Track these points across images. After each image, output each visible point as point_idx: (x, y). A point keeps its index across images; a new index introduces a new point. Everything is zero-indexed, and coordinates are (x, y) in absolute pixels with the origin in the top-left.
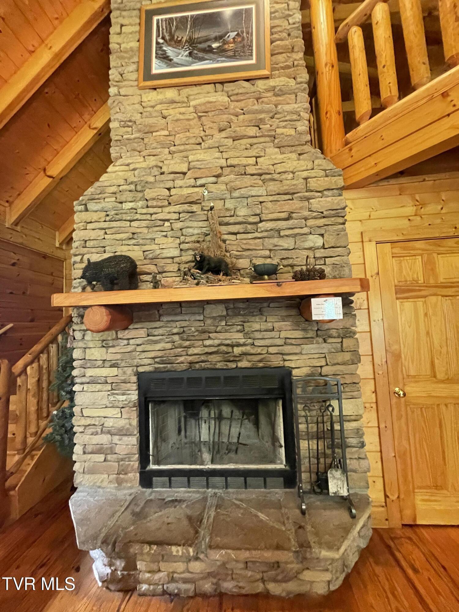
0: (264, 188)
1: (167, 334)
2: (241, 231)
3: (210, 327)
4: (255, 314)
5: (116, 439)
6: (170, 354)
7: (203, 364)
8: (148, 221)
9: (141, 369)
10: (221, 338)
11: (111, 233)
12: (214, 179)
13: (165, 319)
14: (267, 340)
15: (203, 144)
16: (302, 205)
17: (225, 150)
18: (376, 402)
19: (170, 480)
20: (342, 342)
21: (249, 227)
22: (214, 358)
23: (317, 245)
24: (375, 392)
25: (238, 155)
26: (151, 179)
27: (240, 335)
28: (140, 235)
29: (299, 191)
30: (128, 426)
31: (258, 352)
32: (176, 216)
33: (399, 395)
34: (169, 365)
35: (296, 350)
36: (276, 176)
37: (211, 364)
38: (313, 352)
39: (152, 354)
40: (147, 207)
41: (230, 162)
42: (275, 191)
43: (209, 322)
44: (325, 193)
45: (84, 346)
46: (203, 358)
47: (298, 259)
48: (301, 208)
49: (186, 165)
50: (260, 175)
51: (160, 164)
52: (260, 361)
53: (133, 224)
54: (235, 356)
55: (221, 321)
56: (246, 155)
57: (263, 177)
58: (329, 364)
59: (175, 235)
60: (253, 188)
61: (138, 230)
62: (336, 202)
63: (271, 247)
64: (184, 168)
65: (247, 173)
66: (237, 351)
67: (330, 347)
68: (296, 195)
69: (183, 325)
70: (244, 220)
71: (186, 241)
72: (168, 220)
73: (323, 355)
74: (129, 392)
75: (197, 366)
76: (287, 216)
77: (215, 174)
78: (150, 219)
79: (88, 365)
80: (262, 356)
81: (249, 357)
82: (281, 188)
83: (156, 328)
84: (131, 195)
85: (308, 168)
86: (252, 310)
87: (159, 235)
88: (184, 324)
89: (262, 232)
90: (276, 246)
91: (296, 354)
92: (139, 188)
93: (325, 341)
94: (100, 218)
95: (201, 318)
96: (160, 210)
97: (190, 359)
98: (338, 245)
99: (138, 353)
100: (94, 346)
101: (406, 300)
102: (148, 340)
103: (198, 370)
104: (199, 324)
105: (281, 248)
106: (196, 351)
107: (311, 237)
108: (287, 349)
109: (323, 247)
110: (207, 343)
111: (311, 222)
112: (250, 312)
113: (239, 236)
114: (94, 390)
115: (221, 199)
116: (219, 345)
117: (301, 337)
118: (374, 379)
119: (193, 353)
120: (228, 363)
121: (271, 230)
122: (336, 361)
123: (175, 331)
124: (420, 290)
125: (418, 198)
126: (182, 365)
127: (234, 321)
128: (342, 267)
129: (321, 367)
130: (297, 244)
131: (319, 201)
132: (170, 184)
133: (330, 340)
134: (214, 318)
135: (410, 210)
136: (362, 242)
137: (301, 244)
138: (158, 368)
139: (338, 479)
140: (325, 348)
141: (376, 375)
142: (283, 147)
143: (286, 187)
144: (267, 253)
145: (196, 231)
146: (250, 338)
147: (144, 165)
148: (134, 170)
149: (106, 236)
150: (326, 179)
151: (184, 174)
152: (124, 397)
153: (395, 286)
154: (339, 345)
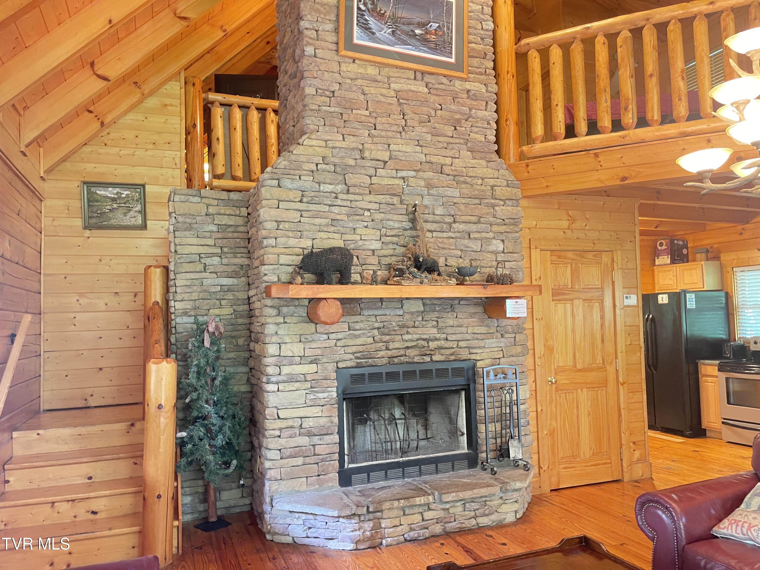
0: (458, 190)
1: (369, 328)
2: (438, 229)
3: (409, 322)
4: (448, 310)
5: (316, 440)
6: (371, 348)
7: (402, 358)
8: (348, 208)
9: (341, 365)
10: (419, 333)
11: (308, 216)
12: (412, 173)
13: (366, 313)
14: (458, 335)
15: (403, 133)
16: (488, 211)
17: (424, 145)
18: (536, 390)
19: (369, 475)
20: (515, 337)
21: (445, 226)
22: (412, 352)
23: (499, 249)
24: (535, 381)
25: (437, 152)
26: (352, 162)
27: (435, 330)
28: (341, 223)
29: (487, 197)
30: (329, 424)
31: (450, 346)
32: (376, 206)
33: (552, 382)
34: (370, 360)
35: (482, 344)
36: (469, 180)
37: (410, 358)
38: (494, 345)
39: (354, 349)
40: (348, 192)
41: (428, 158)
42: (467, 195)
43: (407, 317)
44: (507, 202)
45: (279, 342)
46: (402, 352)
47: (485, 262)
48: (488, 214)
49: (388, 153)
50: (455, 176)
51: (361, 147)
52: (452, 355)
53: (333, 209)
54: (431, 350)
55: (418, 316)
56: (444, 155)
57: (456, 178)
58: (505, 356)
59: (376, 227)
60: (449, 189)
61: (339, 217)
62: (514, 212)
63: (462, 248)
64: (385, 156)
65: (443, 172)
66: (432, 345)
67: (506, 341)
68: (483, 201)
69: (384, 320)
70: (442, 220)
71: (387, 234)
72: (369, 210)
73: (501, 349)
74: (329, 389)
75: (396, 360)
76: (477, 221)
77: (416, 168)
78: (349, 206)
79: (284, 362)
80: (453, 350)
81: (442, 351)
82: (473, 193)
83: (357, 322)
84: (330, 176)
85: (495, 177)
86: (445, 307)
87: (360, 224)
88: (384, 318)
89: (455, 232)
90: (467, 247)
91: (479, 348)
92: (338, 170)
93: (502, 336)
94: (295, 198)
95: (401, 313)
96: (360, 198)
97: (390, 353)
98: (515, 251)
99: (339, 348)
100: (291, 341)
101: (558, 302)
102: (350, 334)
103: (397, 364)
104: (397, 319)
105: (471, 249)
106: (397, 345)
107: (494, 241)
108: (475, 343)
109: (503, 252)
110: (407, 337)
111: (495, 228)
112: (444, 309)
113: (435, 234)
114: (292, 388)
115: (419, 195)
116: (418, 340)
117: (485, 332)
118: (535, 370)
119: (394, 347)
120: (424, 357)
121: (463, 231)
122: (510, 354)
123: (376, 325)
124: (569, 294)
125: (570, 214)
126: (382, 359)
127: (430, 317)
128: (517, 271)
129: (499, 358)
130: (483, 247)
131: (502, 209)
132: (372, 172)
133: (507, 335)
134: (412, 313)
135: (565, 224)
136: (530, 248)
137: (486, 247)
138: (360, 362)
139: (516, 447)
140: (503, 342)
141: (537, 366)
142: (475, 151)
143: (477, 193)
144: (459, 253)
145: (397, 225)
146: (444, 333)
147: (344, 144)
148: (333, 148)
149: (302, 220)
150: (508, 188)
151: (385, 162)
152: (325, 395)
153: (552, 289)
154: (513, 340)
